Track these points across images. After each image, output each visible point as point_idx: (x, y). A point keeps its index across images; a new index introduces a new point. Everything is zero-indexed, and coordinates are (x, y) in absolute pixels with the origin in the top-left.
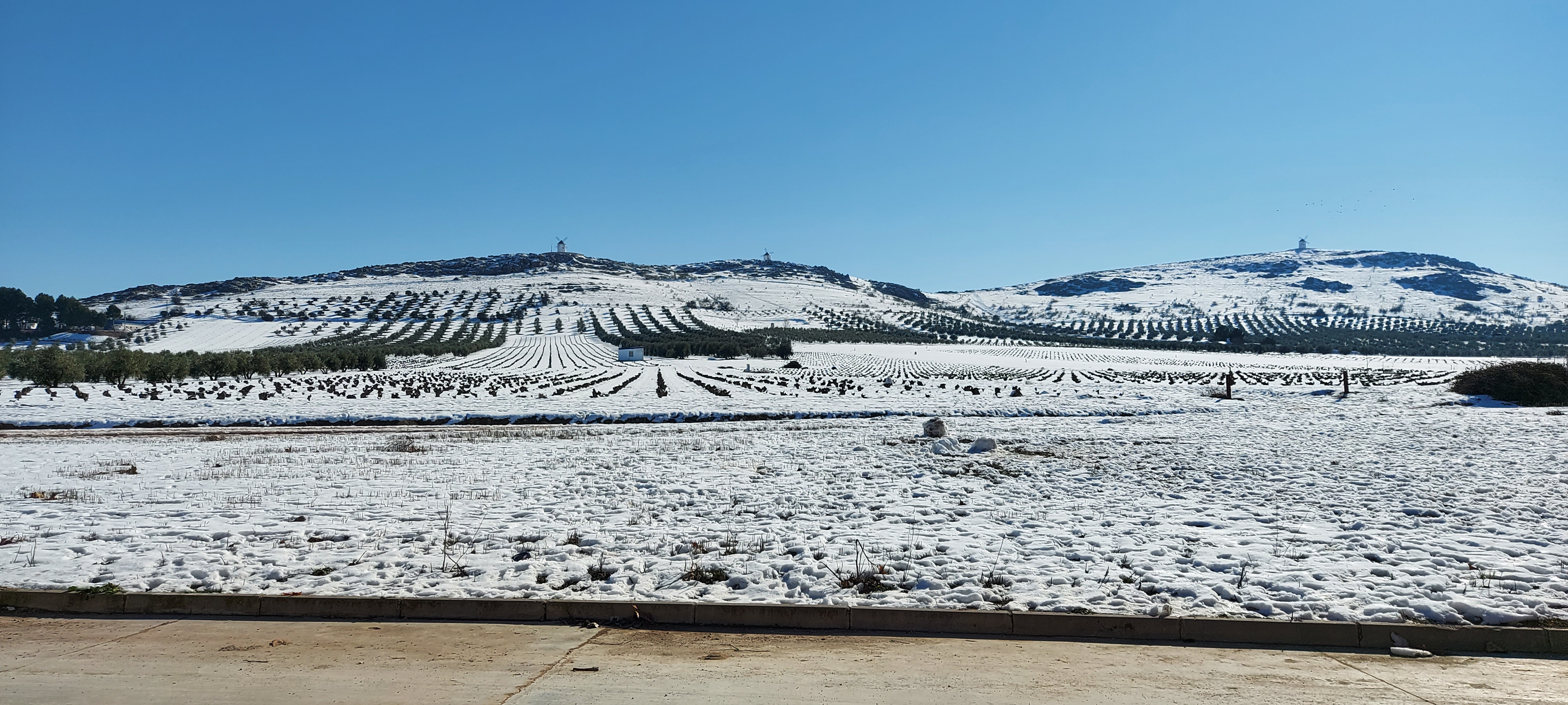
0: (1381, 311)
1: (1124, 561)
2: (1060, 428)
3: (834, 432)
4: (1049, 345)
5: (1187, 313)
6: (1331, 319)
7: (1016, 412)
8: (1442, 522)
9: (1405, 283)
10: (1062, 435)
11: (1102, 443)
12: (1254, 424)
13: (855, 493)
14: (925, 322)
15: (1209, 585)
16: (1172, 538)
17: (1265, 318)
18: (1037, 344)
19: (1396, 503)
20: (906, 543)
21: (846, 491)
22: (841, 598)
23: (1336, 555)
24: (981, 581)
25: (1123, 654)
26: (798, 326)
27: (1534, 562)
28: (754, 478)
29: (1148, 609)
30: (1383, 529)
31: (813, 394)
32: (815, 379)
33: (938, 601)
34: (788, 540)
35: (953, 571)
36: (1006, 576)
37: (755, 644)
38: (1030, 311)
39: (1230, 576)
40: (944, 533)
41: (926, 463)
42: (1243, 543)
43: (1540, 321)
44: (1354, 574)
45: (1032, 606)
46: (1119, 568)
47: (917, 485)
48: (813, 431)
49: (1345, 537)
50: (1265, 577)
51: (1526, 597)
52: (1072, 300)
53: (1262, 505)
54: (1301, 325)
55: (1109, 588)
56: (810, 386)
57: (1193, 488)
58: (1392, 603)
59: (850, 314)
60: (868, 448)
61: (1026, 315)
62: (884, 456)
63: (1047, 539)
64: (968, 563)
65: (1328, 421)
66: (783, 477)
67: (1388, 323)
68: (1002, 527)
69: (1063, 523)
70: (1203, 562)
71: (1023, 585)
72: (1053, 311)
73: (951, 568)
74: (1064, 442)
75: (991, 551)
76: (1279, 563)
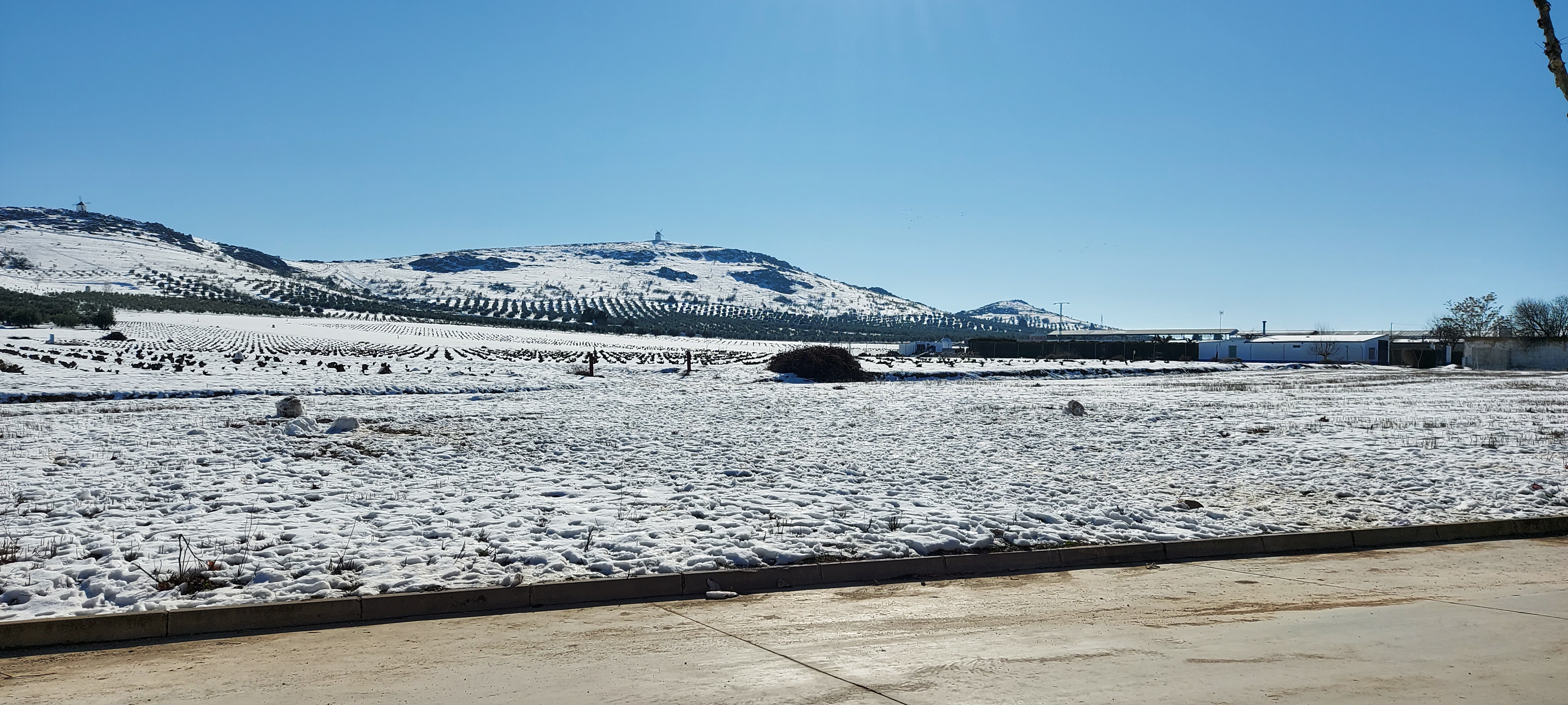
0: (719, 300)
1: (482, 535)
2: (429, 405)
3: (164, 414)
4: (423, 322)
5: (557, 294)
6: (680, 305)
7: (384, 390)
8: (753, 480)
9: (738, 276)
10: (430, 413)
11: (470, 420)
12: (611, 399)
13: (186, 482)
14: (286, 293)
15: (559, 551)
16: (529, 509)
17: (626, 302)
18: (411, 320)
19: (720, 466)
20: (243, 534)
21: (174, 481)
22: (157, 602)
23: (669, 515)
24: (329, 568)
25: (474, 626)
26: (124, 291)
27: (815, 509)
28: (50, 470)
29: (501, 580)
30: (708, 489)
31: (140, 370)
32: (144, 353)
33: (275, 595)
34: (92, 541)
35: (298, 560)
36: (358, 560)
37: (37, 667)
38: (403, 286)
39: (578, 541)
40: (292, 520)
41: (276, 445)
42: (593, 510)
43: (833, 313)
44: (682, 530)
45: (384, 589)
46: (476, 542)
47: (263, 470)
48: (136, 414)
49: (678, 498)
50: (609, 539)
51: (808, 539)
52: (448, 277)
53: (612, 473)
54: (656, 310)
55: (465, 562)
56: (137, 361)
57: (552, 460)
58: (710, 554)
59: (193, 279)
60: (206, 431)
61: (400, 290)
62: (226, 440)
63: (405, 518)
64: (316, 550)
65: (673, 395)
66: (90, 468)
67: (724, 310)
68: (358, 509)
69: (424, 502)
70: (556, 529)
71: (374, 568)
72: (428, 287)
73: (296, 557)
74: (431, 419)
75: (343, 536)
76: (621, 526)
